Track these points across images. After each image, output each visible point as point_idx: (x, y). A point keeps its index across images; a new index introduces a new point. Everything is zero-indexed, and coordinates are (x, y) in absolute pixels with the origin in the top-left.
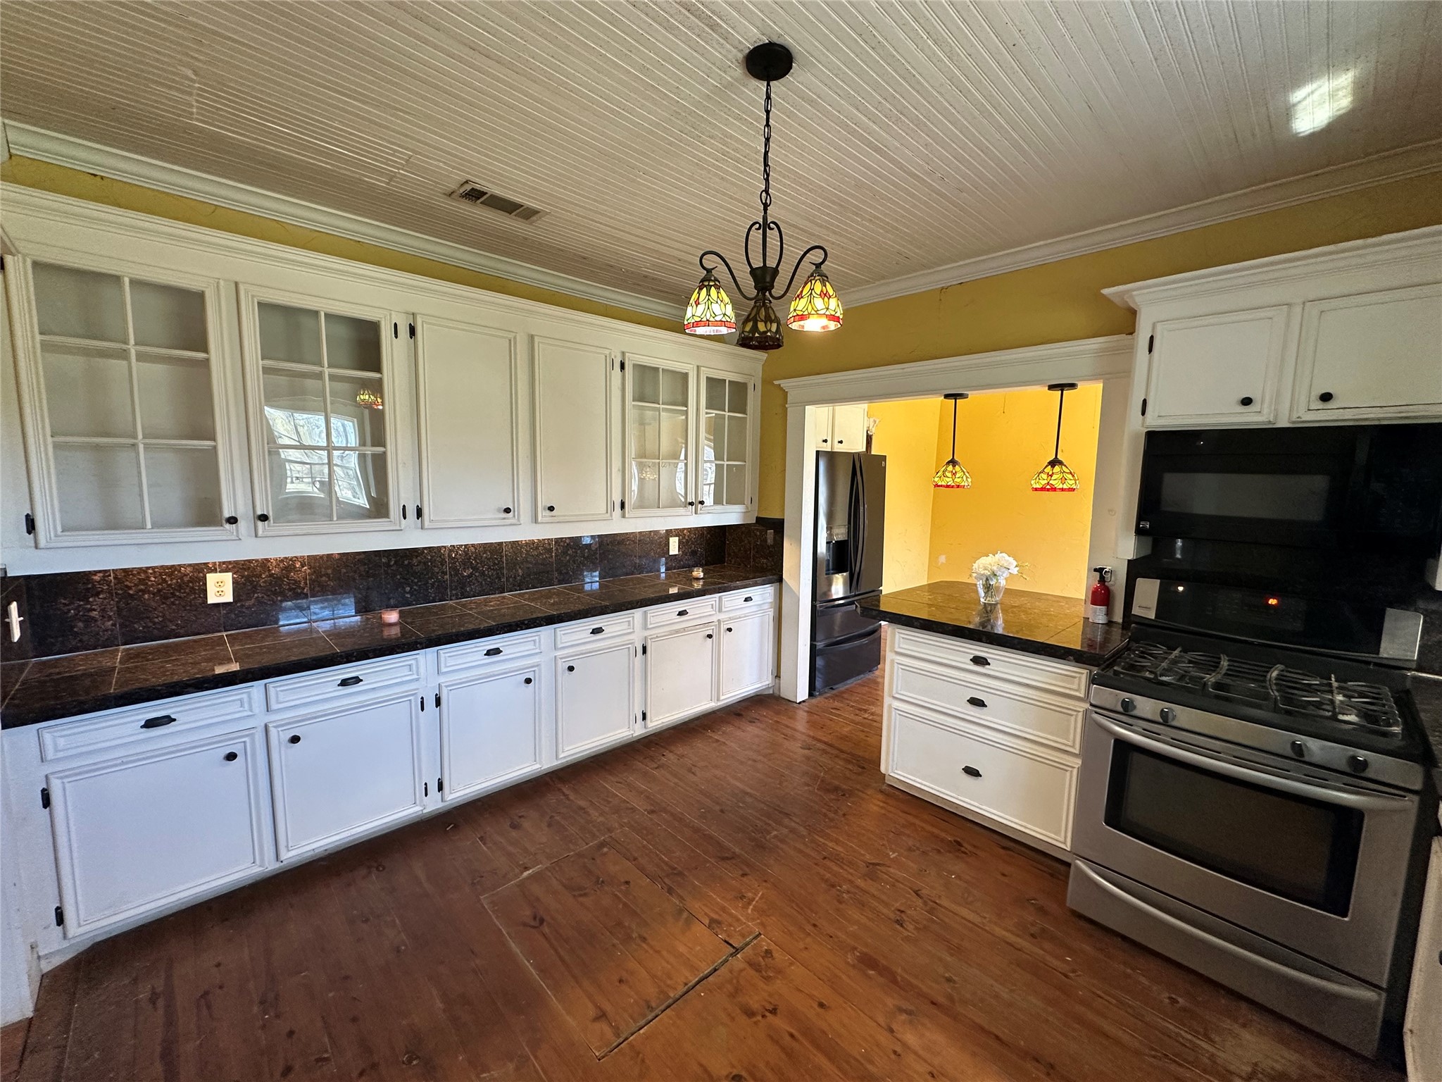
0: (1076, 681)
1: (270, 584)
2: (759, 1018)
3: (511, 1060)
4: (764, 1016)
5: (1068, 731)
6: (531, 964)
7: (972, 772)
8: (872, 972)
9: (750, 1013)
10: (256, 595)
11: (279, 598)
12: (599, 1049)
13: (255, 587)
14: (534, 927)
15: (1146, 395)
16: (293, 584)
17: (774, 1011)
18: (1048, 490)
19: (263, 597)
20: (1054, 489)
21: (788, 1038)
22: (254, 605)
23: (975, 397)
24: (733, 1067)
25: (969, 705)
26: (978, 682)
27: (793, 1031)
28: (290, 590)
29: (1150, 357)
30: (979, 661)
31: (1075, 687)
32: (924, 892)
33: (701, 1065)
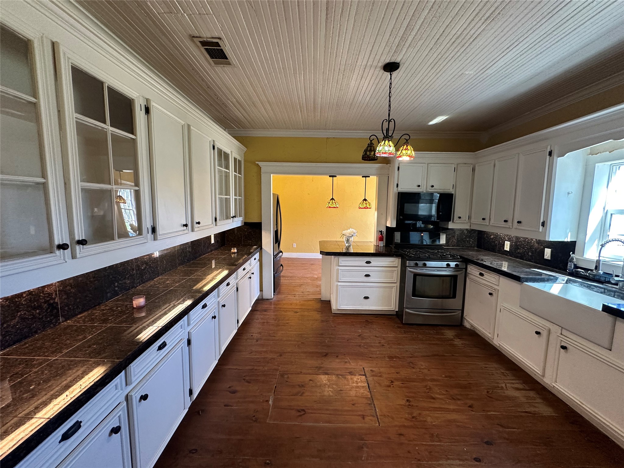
0: (395, 262)
1: (30, 301)
2: (392, 385)
3: (363, 448)
4: (392, 384)
5: (393, 277)
6: (322, 423)
7: (366, 298)
8: (394, 359)
9: (389, 386)
10: (19, 314)
11: (38, 311)
12: (376, 423)
13: (18, 306)
14: (304, 414)
15: (398, 181)
16: (47, 297)
17: (392, 382)
18: (366, 208)
19: (25, 314)
20: (368, 208)
21: (402, 384)
22: (18, 322)
23: (338, 177)
24: (404, 399)
25: (365, 277)
26: (367, 269)
27: (402, 382)
28: (45, 303)
29: (398, 172)
30: (368, 262)
31: (395, 264)
32: (377, 336)
33: (398, 405)
